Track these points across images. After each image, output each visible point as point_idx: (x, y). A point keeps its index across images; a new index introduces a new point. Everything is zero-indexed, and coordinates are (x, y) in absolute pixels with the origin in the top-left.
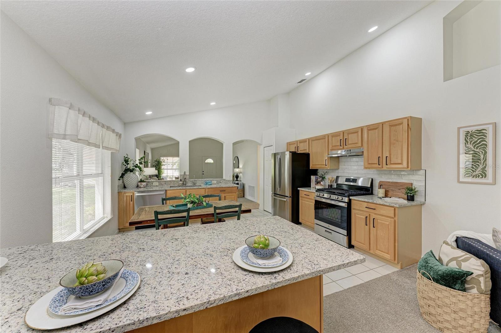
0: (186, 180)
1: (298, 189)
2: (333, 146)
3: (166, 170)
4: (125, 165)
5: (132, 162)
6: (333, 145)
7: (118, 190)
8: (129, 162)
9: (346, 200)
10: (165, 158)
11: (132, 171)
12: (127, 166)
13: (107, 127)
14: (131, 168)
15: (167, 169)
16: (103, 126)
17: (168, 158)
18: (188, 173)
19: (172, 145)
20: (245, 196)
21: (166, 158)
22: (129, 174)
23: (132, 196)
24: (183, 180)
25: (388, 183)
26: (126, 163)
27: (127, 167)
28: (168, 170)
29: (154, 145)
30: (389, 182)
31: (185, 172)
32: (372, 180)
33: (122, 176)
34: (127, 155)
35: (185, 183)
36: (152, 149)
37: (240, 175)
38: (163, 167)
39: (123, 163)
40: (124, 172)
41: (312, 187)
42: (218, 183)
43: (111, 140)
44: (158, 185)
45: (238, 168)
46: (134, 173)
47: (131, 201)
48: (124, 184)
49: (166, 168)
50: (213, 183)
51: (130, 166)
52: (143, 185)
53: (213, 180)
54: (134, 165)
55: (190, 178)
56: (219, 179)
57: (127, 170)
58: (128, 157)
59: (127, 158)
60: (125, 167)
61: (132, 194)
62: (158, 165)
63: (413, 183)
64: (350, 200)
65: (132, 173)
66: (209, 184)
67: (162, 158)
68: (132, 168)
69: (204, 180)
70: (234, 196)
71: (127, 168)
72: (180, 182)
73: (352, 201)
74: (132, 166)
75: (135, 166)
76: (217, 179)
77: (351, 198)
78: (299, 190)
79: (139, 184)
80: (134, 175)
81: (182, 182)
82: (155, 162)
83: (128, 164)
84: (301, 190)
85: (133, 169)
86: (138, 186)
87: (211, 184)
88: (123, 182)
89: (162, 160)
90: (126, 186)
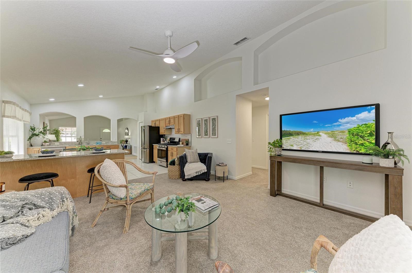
0: (82, 141)
1: (153, 144)
2: (166, 124)
4: (32, 132)
5: (38, 130)
7: (27, 147)
9: (166, 147)
10: (63, 128)
11: (37, 135)
13: (25, 109)
14: (37, 133)
15: (66, 137)
16: (23, 109)
17: (67, 128)
18: (83, 137)
20: (132, 154)
21: (65, 128)
22: (35, 137)
23: (39, 151)
24: (79, 141)
26: (32, 130)
29: (52, 118)
30: (184, 139)
31: (81, 136)
32: (179, 138)
33: (30, 138)
35: (80, 143)
36: (50, 121)
37: (129, 140)
38: (61, 135)
39: (30, 130)
40: (31, 136)
41: (161, 143)
42: (106, 143)
43: (27, 117)
44: (59, 144)
45: (128, 135)
48: (31, 144)
50: (102, 143)
51: (36, 132)
52: (47, 144)
55: (85, 140)
56: (107, 141)
57: (34, 135)
58: (34, 126)
61: (39, 149)
62: (57, 133)
63: (189, 139)
64: (167, 147)
65: (37, 137)
66: (99, 144)
67: (60, 128)
69: (96, 141)
72: (77, 143)
73: (168, 147)
75: (40, 132)
76: (106, 141)
77: (168, 146)
79: (43, 143)
80: (39, 138)
81: (78, 143)
82: (54, 131)
83: (35, 131)
85: (38, 134)
86: (42, 145)
87: (101, 144)
88: (30, 142)
89: (60, 130)
90: (32, 145)
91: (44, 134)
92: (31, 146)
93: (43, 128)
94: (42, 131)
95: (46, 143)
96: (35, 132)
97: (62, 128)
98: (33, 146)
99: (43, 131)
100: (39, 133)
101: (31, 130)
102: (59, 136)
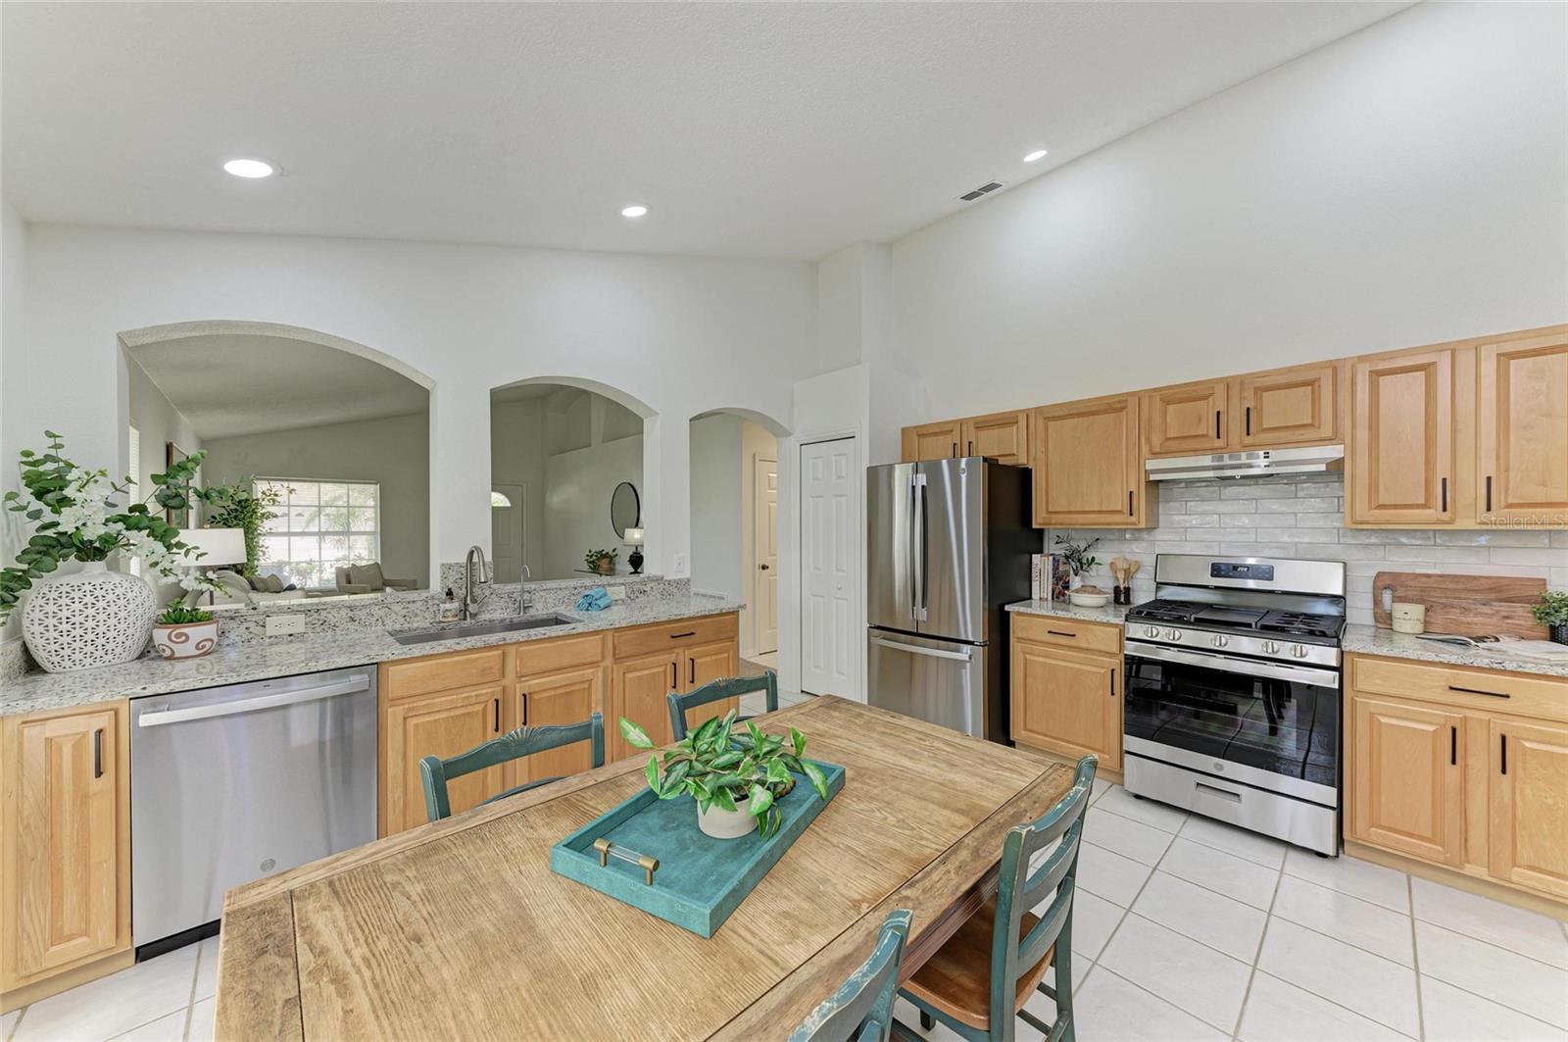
0: (477, 591)
1: (1007, 608)
2: (1168, 439)
3: (286, 538)
4: (36, 515)
5: (97, 493)
6: (1171, 435)
8: (69, 492)
10: (277, 486)
11: (92, 552)
12: (48, 516)
14: (92, 533)
15: (289, 534)
17: (293, 485)
18: (490, 557)
19: (316, 427)
21: (286, 484)
22: (72, 577)
23: (109, 739)
24: (460, 593)
25: (1425, 579)
26: (39, 495)
27: (55, 524)
28: (292, 538)
30: (1428, 576)
34: (51, 442)
35: (471, 607)
38: (268, 525)
39: (10, 496)
40: (18, 559)
41: (1035, 595)
44: (301, 628)
46: (114, 567)
47: (99, 774)
49: (286, 530)
52: (192, 645)
53: (609, 585)
54: (115, 512)
57: (49, 549)
58: (61, 454)
59: (48, 458)
60: (38, 523)
61: (104, 721)
62: (241, 514)
63: (1546, 577)
64: (1344, 657)
65: (96, 567)
67: (261, 487)
68: (102, 530)
70: (726, 655)
71: (50, 533)
72: (448, 606)
74: (102, 518)
75: (123, 519)
78: (1009, 612)
79: (161, 636)
81: (455, 605)
83: (65, 501)
84: (1020, 614)
85: (108, 542)
86: (147, 651)
87: (608, 606)
89: (260, 495)
90: (40, 656)
91: (164, 535)
92: (32, 666)
93: (155, 478)
94: (141, 508)
95: (188, 630)
96: (67, 520)
97: (272, 483)
98: (46, 665)
99: (154, 509)
100: (120, 526)
101: (27, 496)
102: (256, 530)
